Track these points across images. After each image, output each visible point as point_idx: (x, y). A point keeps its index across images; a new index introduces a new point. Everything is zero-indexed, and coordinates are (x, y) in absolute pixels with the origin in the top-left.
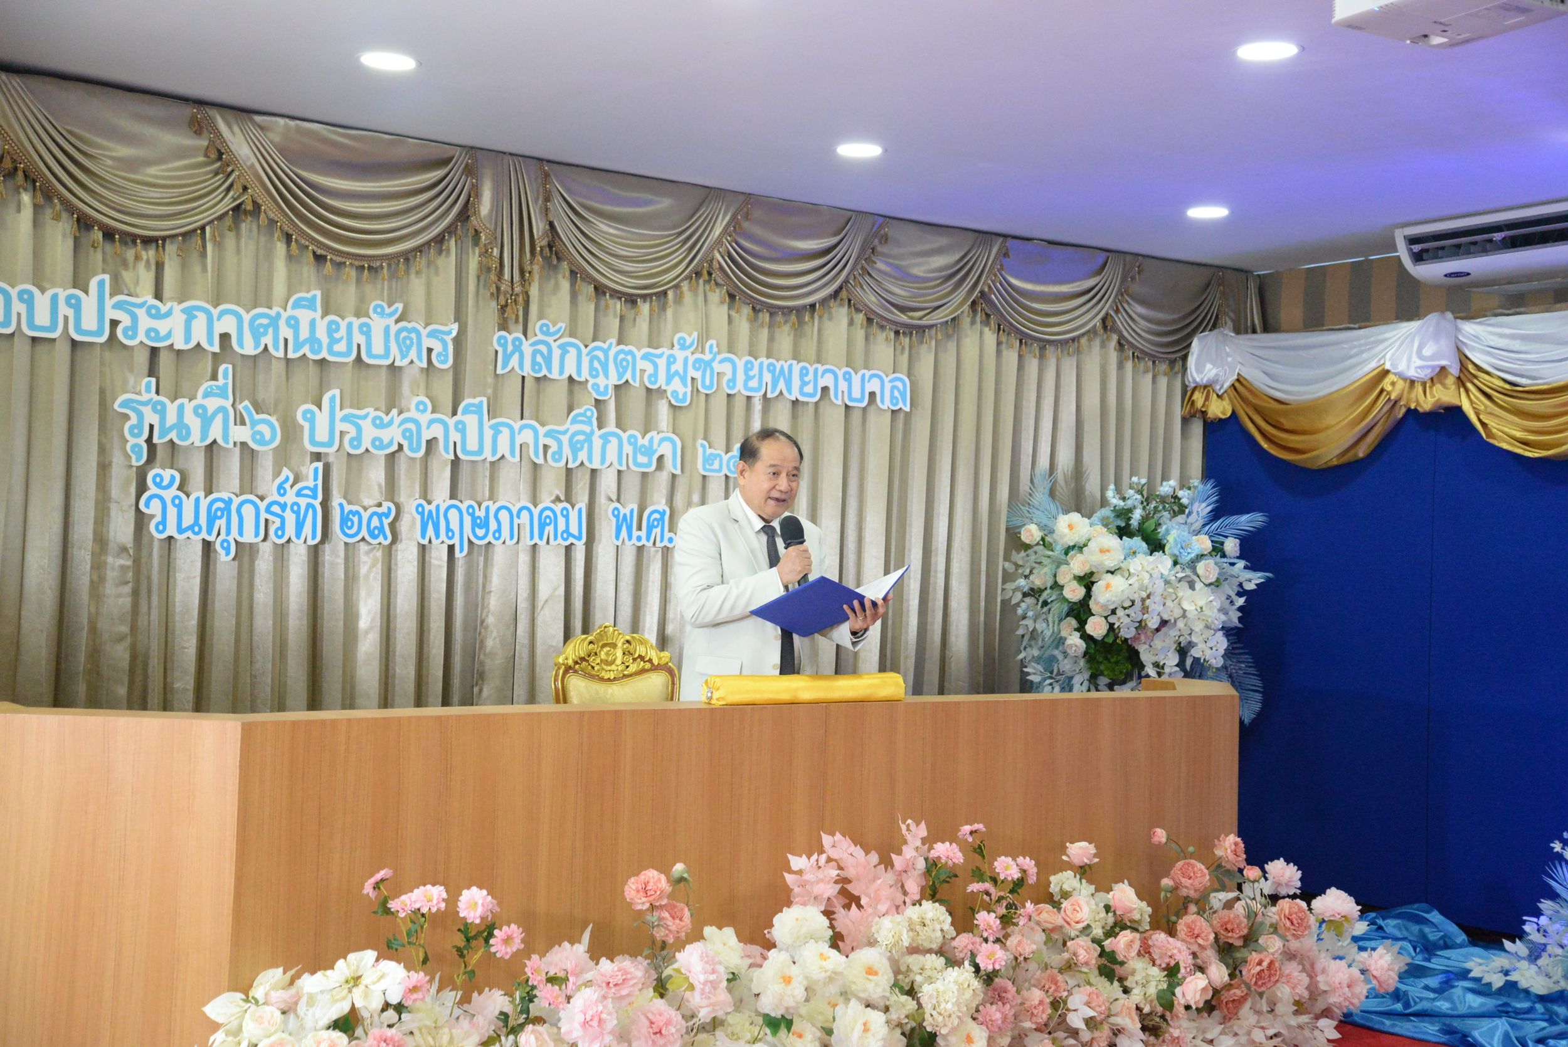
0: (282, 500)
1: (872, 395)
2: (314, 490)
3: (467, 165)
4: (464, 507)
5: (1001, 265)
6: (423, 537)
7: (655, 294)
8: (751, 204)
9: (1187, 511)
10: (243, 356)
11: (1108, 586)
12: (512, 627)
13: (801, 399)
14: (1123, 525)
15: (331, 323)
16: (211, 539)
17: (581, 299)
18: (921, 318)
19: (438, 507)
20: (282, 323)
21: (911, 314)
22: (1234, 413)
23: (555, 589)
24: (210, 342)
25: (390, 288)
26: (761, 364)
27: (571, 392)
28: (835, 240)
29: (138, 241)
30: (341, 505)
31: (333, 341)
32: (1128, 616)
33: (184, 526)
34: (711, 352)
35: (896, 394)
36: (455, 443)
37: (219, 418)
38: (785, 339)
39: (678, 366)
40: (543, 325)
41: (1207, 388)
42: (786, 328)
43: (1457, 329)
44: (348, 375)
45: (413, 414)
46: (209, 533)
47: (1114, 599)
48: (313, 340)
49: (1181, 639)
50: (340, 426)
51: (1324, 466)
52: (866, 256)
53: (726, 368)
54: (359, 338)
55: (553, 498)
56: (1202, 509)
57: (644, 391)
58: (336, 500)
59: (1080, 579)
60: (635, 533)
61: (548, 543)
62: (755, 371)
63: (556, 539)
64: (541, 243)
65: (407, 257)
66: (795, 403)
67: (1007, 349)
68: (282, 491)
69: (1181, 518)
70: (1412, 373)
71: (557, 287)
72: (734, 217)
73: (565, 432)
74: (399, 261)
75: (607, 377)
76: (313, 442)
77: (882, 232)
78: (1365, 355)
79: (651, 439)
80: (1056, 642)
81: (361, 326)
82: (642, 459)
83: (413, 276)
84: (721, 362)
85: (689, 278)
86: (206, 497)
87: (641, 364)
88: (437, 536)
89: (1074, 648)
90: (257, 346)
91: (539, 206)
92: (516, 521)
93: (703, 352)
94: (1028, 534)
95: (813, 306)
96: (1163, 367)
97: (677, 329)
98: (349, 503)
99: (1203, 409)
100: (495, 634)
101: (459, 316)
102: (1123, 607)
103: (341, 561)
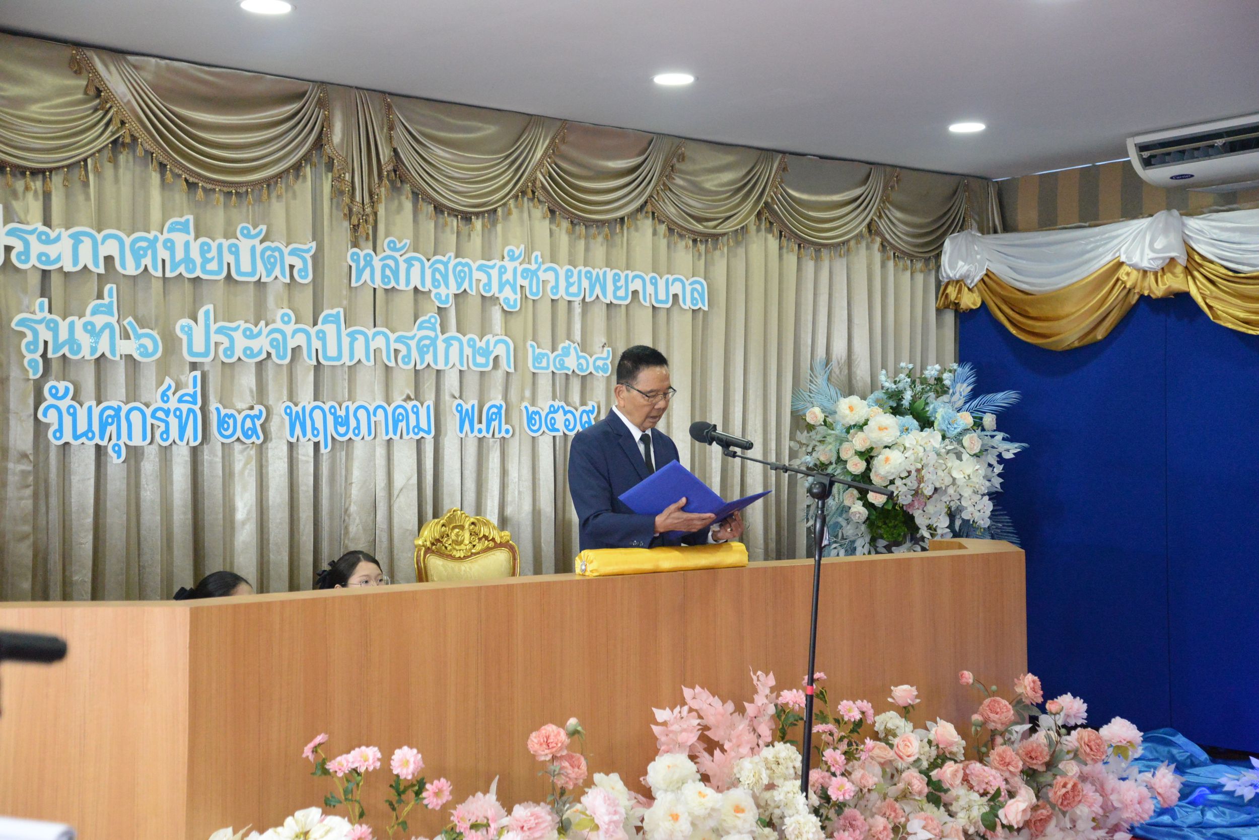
0: (165, 406)
1: (675, 296)
2: (194, 396)
3: (319, 98)
4: (326, 408)
5: (781, 179)
6: (292, 436)
7: (487, 211)
8: (567, 129)
9: (951, 391)
10: (124, 276)
11: (887, 460)
12: (373, 515)
13: (615, 302)
14: (895, 405)
15: (203, 245)
16: (103, 443)
17: (422, 217)
18: (715, 227)
19: (304, 408)
20: (159, 245)
21: (705, 224)
22: (983, 303)
23: (409, 479)
24: (96, 264)
25: (254, 211)
26: (580, 272)
27: (416, 301)
28: (640, 159)
29: (28, 173)
30: (217, 409)
31: (206, 261)
32: (905, 485)
33: (79, 433)
34: (536, 263)
35: (696, 295)
36: (317, 350)
37: (106, 333)
38: (599, 249)
39: (508, 276)
40: (390, 242)
41: (959, 283)
42: (600, 239)
43: (1184, 225)
44: (220, 291)
45: (279, 324)
46: (102, 438)
47: (893, 471)
48: (188, 260)
49: (952, 504)
50: (214, 338)
51: (1067, 348)
52: (667, 173)
53: (550, 276)
54: (228, 258)
55: (404, 397)
56: (964, 389)
57: (479, 299)
58: (213, 405)
59: (860, 454)
60: (477, 426)
61: (401, 437)
62: (575, 279)
63: (408, 433)
64: (387, 168)
65: (269, 183)
66: (610, 306)
67: (787, 252)
68: (165, 398)
69: (945, 398)
70: (1145, 264)
71: (400, 208)
72: (553, 140)
73: (412, 338)
74: (263, 187)
75: (447, 287)
76: (191, 352)
77: (680, 151)
78: (1101, 250)
79: (488, 342)
80: (839, 511)
81: (230, 247)
82: (481, 360)
83: (274, 200)
84: (545, 271)
85: (516, 197)
86: (97, 406)
87: (477, 275)
88: (304, 435)
89: (858, 515)
90: (137, 268)
91: (384, 135)
92: (373, 419)
93: (529, 263)
94: (813, 416)
95: (622, 219)
96: (919, 265)
97: (506, 243)
98: (225, 407)
99: (957, 301)
100: (357, 521)
101: (317, 235)
102: (900, 477)
103: (219, 459)
